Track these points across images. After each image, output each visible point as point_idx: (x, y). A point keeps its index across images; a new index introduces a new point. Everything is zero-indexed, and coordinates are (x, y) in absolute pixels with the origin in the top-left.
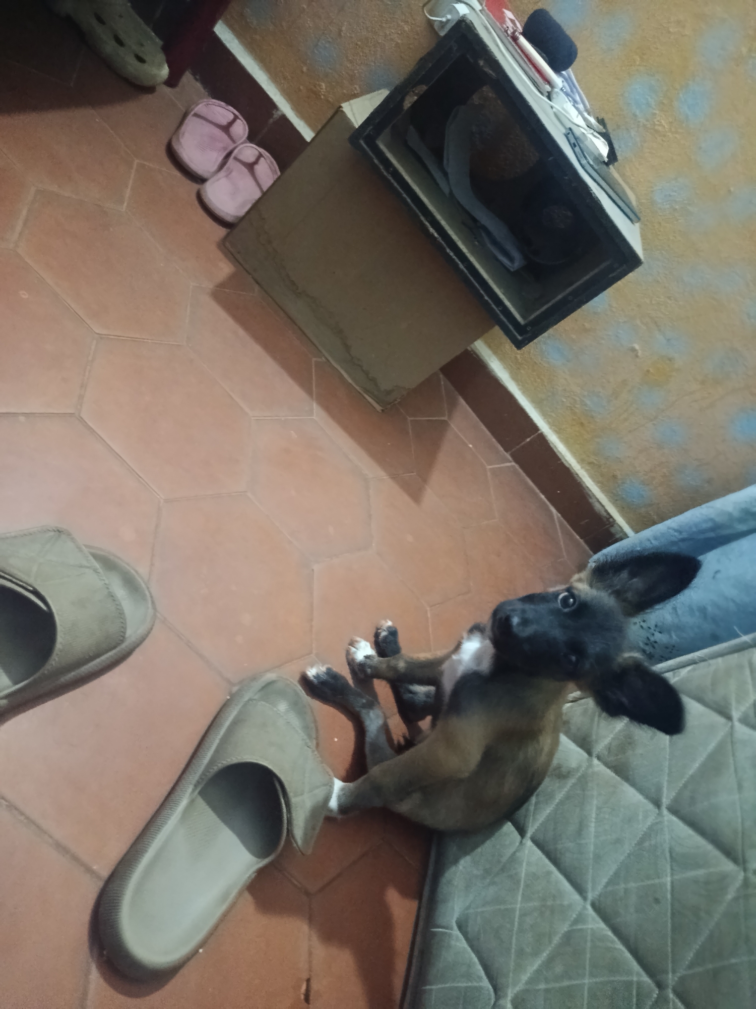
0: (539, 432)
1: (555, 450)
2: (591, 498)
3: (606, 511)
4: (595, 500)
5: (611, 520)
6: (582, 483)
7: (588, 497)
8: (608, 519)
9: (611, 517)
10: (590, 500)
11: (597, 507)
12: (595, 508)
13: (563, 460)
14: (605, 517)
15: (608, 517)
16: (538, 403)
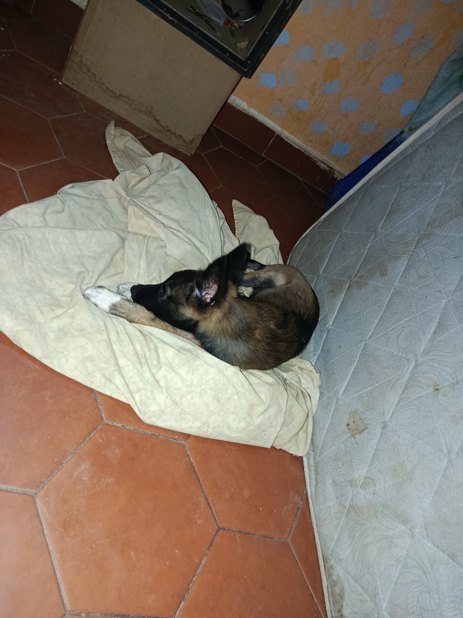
0: (276, 134)
1: (288, 141)
2: (317, 162)
3: (328, 166)
4: (319, 162)
5: (332, 171)
6: (310, 155)
7: (315, 162)
8: (330, 171)
9: (332, 169)
10: (317, 164)
11: (323, 166)
12: (322, 167)
13: (295, 146)
14: (329, 170)
15: (330, 169)
16: (269, 116)
